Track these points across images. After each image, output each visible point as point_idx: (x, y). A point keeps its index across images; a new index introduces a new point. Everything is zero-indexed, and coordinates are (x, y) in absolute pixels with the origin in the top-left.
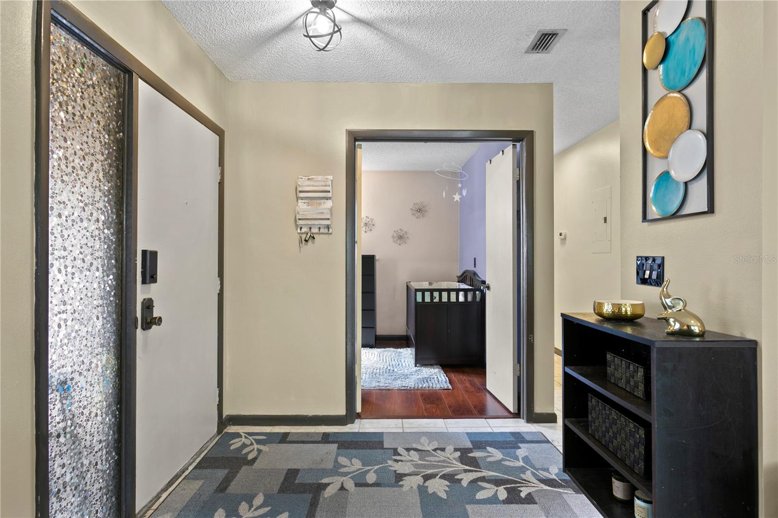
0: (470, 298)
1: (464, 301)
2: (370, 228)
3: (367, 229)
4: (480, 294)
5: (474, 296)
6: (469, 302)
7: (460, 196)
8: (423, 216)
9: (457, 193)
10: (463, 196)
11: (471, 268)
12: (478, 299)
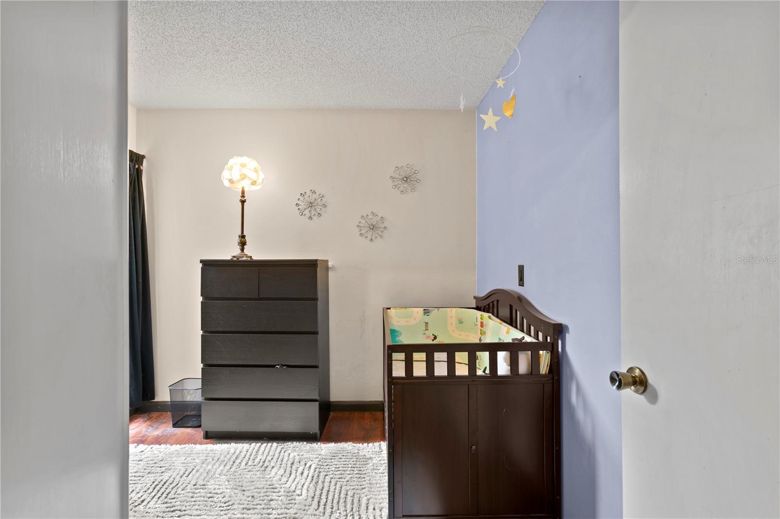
0: (523, 367)
1: (509, 373)
2: (318, 210)
3: (313, 212)
4: (549, 355)
5: (535, 361)
6: (522, 375)
7: (498, 118)
8: (413, 190)
9: (491, 110)
10: (503, 116)
11: (511, 284)
12: (544, 369)
